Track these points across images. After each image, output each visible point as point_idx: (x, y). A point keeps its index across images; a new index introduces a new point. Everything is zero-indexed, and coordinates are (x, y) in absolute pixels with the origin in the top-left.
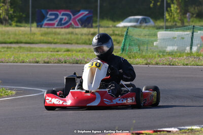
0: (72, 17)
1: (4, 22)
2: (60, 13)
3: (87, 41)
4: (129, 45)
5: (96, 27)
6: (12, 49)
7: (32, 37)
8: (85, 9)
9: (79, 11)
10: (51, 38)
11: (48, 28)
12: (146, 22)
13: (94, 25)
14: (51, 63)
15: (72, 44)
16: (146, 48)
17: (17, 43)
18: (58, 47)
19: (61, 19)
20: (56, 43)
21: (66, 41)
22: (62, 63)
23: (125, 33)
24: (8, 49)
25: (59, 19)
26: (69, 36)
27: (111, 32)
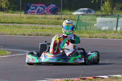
0: (46, 8)
1: (5, 11)
2: (38, 6)
3: (54, 23)
4: (80, 26)
5: (60, 14)
6: (10, 27)
7: (21, 20)
8: (54, 3)
9: (50, 5)
10: (33, 20)
11: (31, 14)
12: (90, 12)
13: (59, 13)
14: (32, 35)
15: (45, 24)
16: (89, 28)
17: (12, 23)
18: (37, 26)
19: (39, 9)
20: (35, 24)
21: (42, 23)
22: (39, 35)
23: (77, 18)
24: (7, 27)
25: (37, 9)
26: (43, 20)
27: (69, 18)
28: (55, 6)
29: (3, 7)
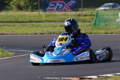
0: (65, 5)
1: (24, 9)
2: (58, 2)
5: (80, 11)
7: (40, 18)
9: (70, 1)
10: (52, 18)
11: (50, 12)
13: (80, 9)
14: (44, 34)
17: (30, 22)
19: (58, 6)
20: (55, 22)
21: (61, 20)
22: (52, 34)
23: (96, 14)
24: (24, 26)
25: (57, 6)
26: (63, 17)
27: (90, 14)
28: (75, 2)
29: (21, 5)
